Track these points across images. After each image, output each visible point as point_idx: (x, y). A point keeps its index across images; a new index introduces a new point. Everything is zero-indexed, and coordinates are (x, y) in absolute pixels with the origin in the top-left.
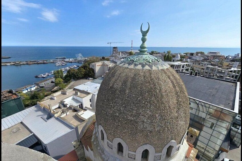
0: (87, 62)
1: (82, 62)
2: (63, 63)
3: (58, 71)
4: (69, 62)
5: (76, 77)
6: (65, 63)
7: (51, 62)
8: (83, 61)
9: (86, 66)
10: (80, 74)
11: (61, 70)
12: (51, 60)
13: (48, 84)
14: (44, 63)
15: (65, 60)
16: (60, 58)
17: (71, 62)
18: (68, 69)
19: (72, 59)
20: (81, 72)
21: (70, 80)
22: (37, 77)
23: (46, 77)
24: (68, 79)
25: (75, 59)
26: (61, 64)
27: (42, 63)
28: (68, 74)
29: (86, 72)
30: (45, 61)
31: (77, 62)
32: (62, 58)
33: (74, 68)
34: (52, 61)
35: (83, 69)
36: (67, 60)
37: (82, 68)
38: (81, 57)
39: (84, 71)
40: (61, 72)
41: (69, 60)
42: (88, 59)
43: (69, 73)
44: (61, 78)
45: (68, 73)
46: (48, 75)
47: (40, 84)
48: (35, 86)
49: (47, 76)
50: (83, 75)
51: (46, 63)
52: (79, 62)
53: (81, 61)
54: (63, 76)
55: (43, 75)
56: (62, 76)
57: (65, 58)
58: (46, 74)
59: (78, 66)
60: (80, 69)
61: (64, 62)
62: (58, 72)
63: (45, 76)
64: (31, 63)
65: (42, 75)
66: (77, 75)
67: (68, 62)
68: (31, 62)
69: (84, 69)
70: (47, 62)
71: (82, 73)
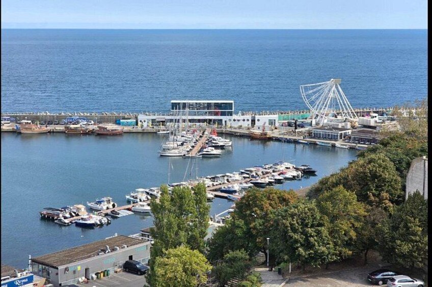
0: (385, 144)
1: (338, 144)
2: (210, 142)
3: (181, 198)
4: (252, 137)
5: (294, 256)
6: (221, 141)
7: (139, 129)
8: (347, 138)
9: (374, 176)
10: (324, 231)
11: (199, 191)
12: (141, 117)
13: (106, 273)
14: (102, 135)
15: (224, 118)
16: (199, 106)
17: (265, 139)
18: (236, 187)
19: (275, 117)
20: (334, 218)
21: (248, 267)
22: (48, 219)
23: (101, 225)
24: (233, 260)
25: (291, 116)
26: (198, 148)
27: (91, 133)
28: (241, 222)
29: (374, 224)
30: (108, 120)
31: (300, 138)
32: (209, 105)
33: (279, 182)
34: (145, 121)
35: (352, 196)
36: (238, 121)
37: (348, 187)
38: (335, 104)
39: (362, 212)
40: (199, 202)
41: (253, 121)
42: (393, 127)
43: (248, 220)
44: (193, 243)
45: (243, 217)
46: (113, 215)
47: (61, 268)
48: (36, 278)
49: (105, 220)
50: (348, 244)
51: (114, 134)
52: (318, 141)
53: (331, 133)
54: (203, 234)
55: (84, 214)
56: (196, 233)
57: (224, 109)
58: (104, 206)
59: (309, 173)
60: (331, 198)
61: (220, 134)
62: (178, 199)
63: (95, 219)
64: (37, 128)
65: (82, 207)
66: (307, 236)
67: (242, 136)
68: (34, 119)
69: (363, 197)
70: (118, 128)
71: (344, 225)
